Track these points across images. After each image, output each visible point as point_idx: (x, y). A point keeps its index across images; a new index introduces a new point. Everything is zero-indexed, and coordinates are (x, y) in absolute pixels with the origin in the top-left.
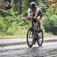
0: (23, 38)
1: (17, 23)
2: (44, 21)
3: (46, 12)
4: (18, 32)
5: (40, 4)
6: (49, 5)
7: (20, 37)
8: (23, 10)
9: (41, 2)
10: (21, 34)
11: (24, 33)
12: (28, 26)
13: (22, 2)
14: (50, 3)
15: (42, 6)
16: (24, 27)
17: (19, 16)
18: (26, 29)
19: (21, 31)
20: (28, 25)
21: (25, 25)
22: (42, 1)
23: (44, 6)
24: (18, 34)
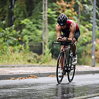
0: (14, 67)
1: (4, 41)
2: (51, 39)
3: (54, 24)
4: (6, 56)
5: (45, 10)
6: (60, 12)
7: (9, 66)
8: (15, 19)
9: (46, 5)
10: (10, 60)
11: (16, 59)
12: (23, 46)
13: (13, 4)
14: (62, 9)
15: (48, 13)
16: (16, 47)
17: (8, 28)
18: (19, 52)
19: (11, 55)
20: (23, 44)
21: (18, 45)
22: (48, 4)
23: (51, 12)
24: (6, 59)
